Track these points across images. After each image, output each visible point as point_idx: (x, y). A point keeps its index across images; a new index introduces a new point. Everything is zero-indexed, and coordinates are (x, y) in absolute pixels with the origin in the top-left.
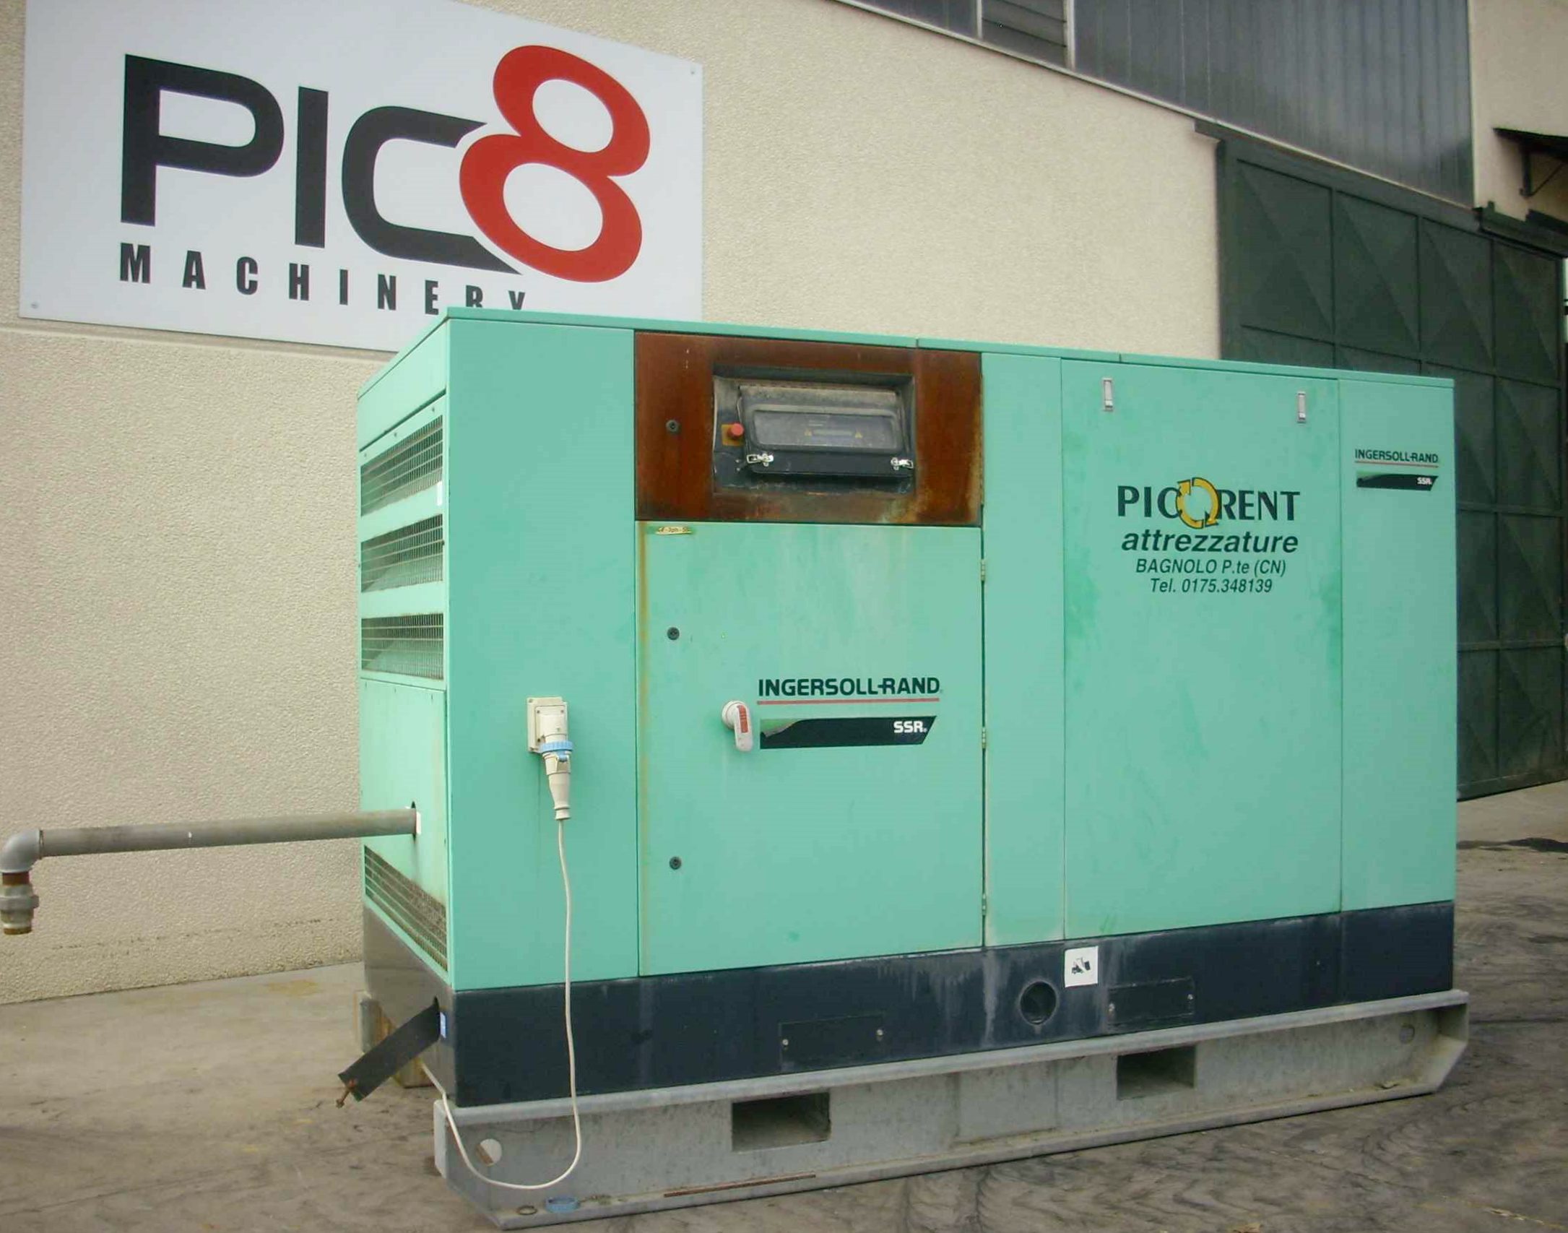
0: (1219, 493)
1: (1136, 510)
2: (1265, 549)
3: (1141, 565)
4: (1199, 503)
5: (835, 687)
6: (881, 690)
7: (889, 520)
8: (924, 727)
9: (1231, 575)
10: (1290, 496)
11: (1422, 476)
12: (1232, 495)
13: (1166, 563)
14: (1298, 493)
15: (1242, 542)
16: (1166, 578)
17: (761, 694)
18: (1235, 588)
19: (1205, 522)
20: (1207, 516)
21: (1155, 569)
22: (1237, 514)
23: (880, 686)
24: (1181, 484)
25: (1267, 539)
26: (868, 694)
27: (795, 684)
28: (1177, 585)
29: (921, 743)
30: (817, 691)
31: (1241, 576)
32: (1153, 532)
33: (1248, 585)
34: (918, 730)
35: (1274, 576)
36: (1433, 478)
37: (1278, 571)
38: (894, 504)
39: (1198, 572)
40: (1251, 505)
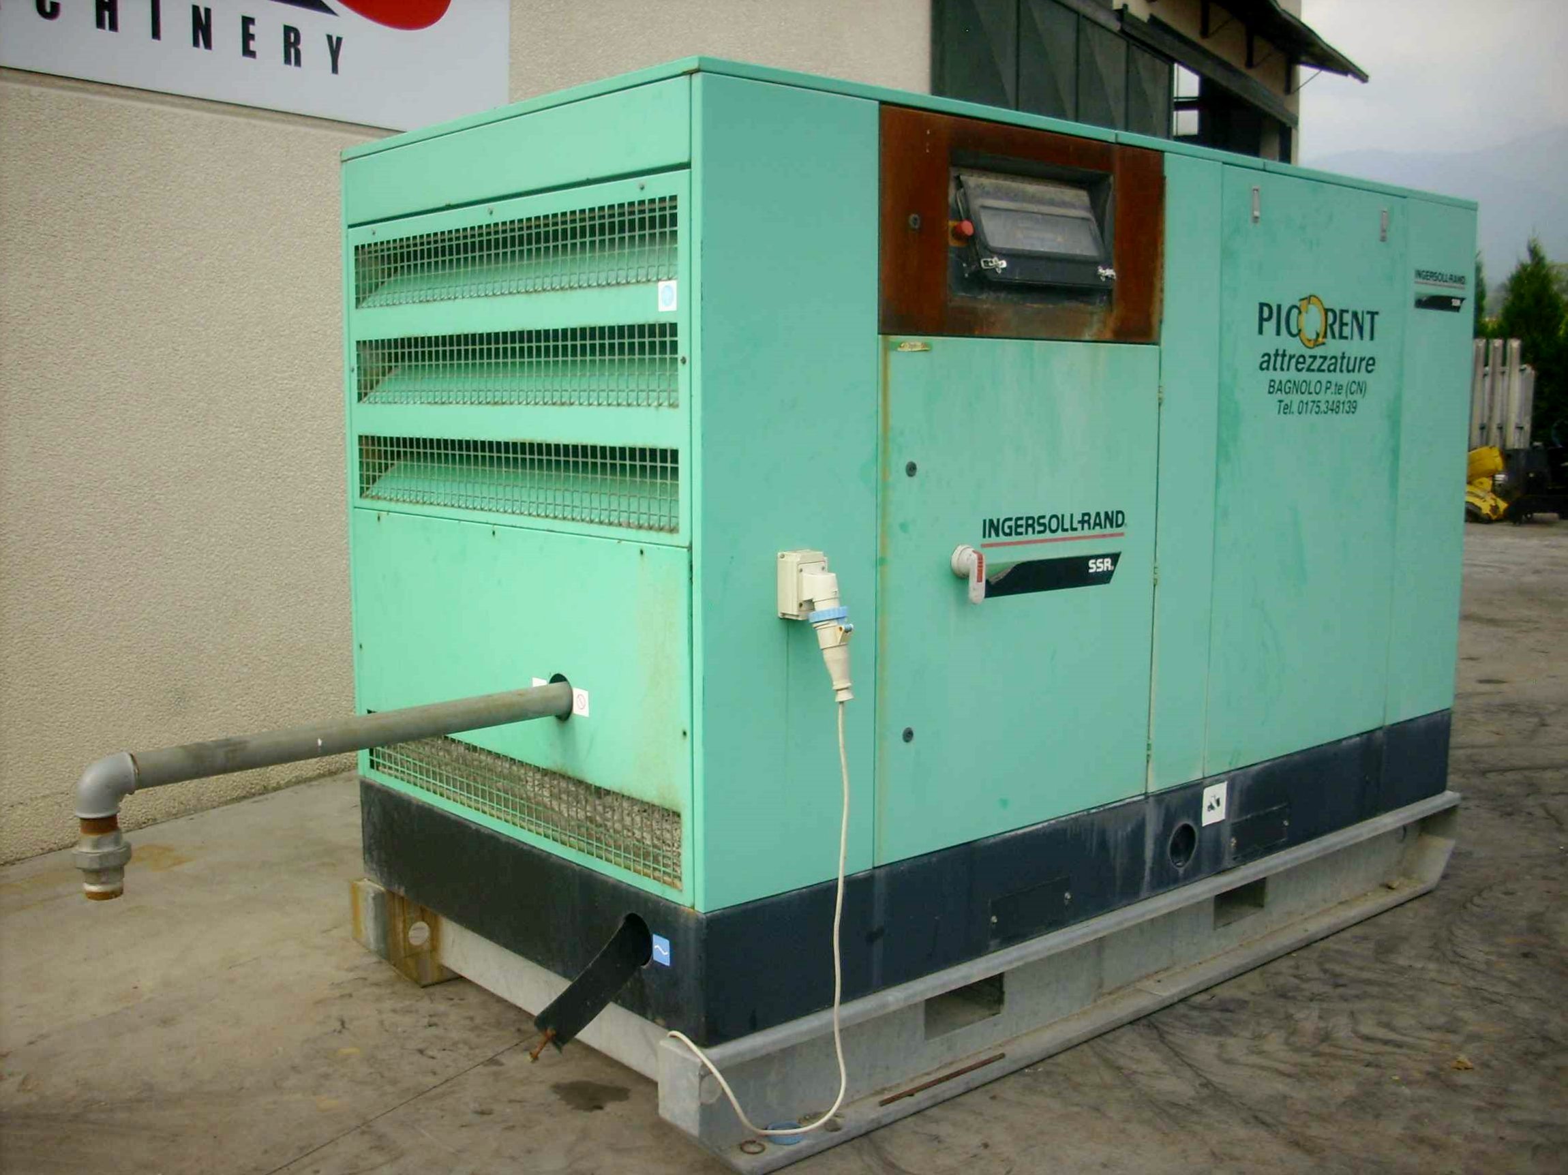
0: (1326, 311)
1: (1270, 326)
2: (1353, 370)
3: (1273, 388)
4: (1312, 321)
5: (1044, 524)
6: (1079, 526)
7: (1092, 336)
8: (1112, 565)
9: (1330, 396)
10: (1373, 314)
11: (1455, 298)
12: (1333, 311)
13: (1289, 385)
14: (1377, 313)
15: (1339, 361)
16: (1287, 399)
17: (984, 536)
18: (1332, 410)
19: (1316, 344)
20: (1318, 335)
21: (1281, 390)
22: (1337, 335)
23: (1079, 522)
24: (1302, 302)
25: (1356, 358)
26: (1070, 532)
27: (1012, 523)
28: (1295, 408)
29: (1108, 582)
30: (1030, 530)
31: (1338, 397)
32: (1281, 352)
33: (1341, 406)
34: (1107, 567)
35: (1357, 397)
36: (1461, 300)
37: (1361, 390)
38: (1095, 318)
39: (1309, 393)
40: (1347, 324)
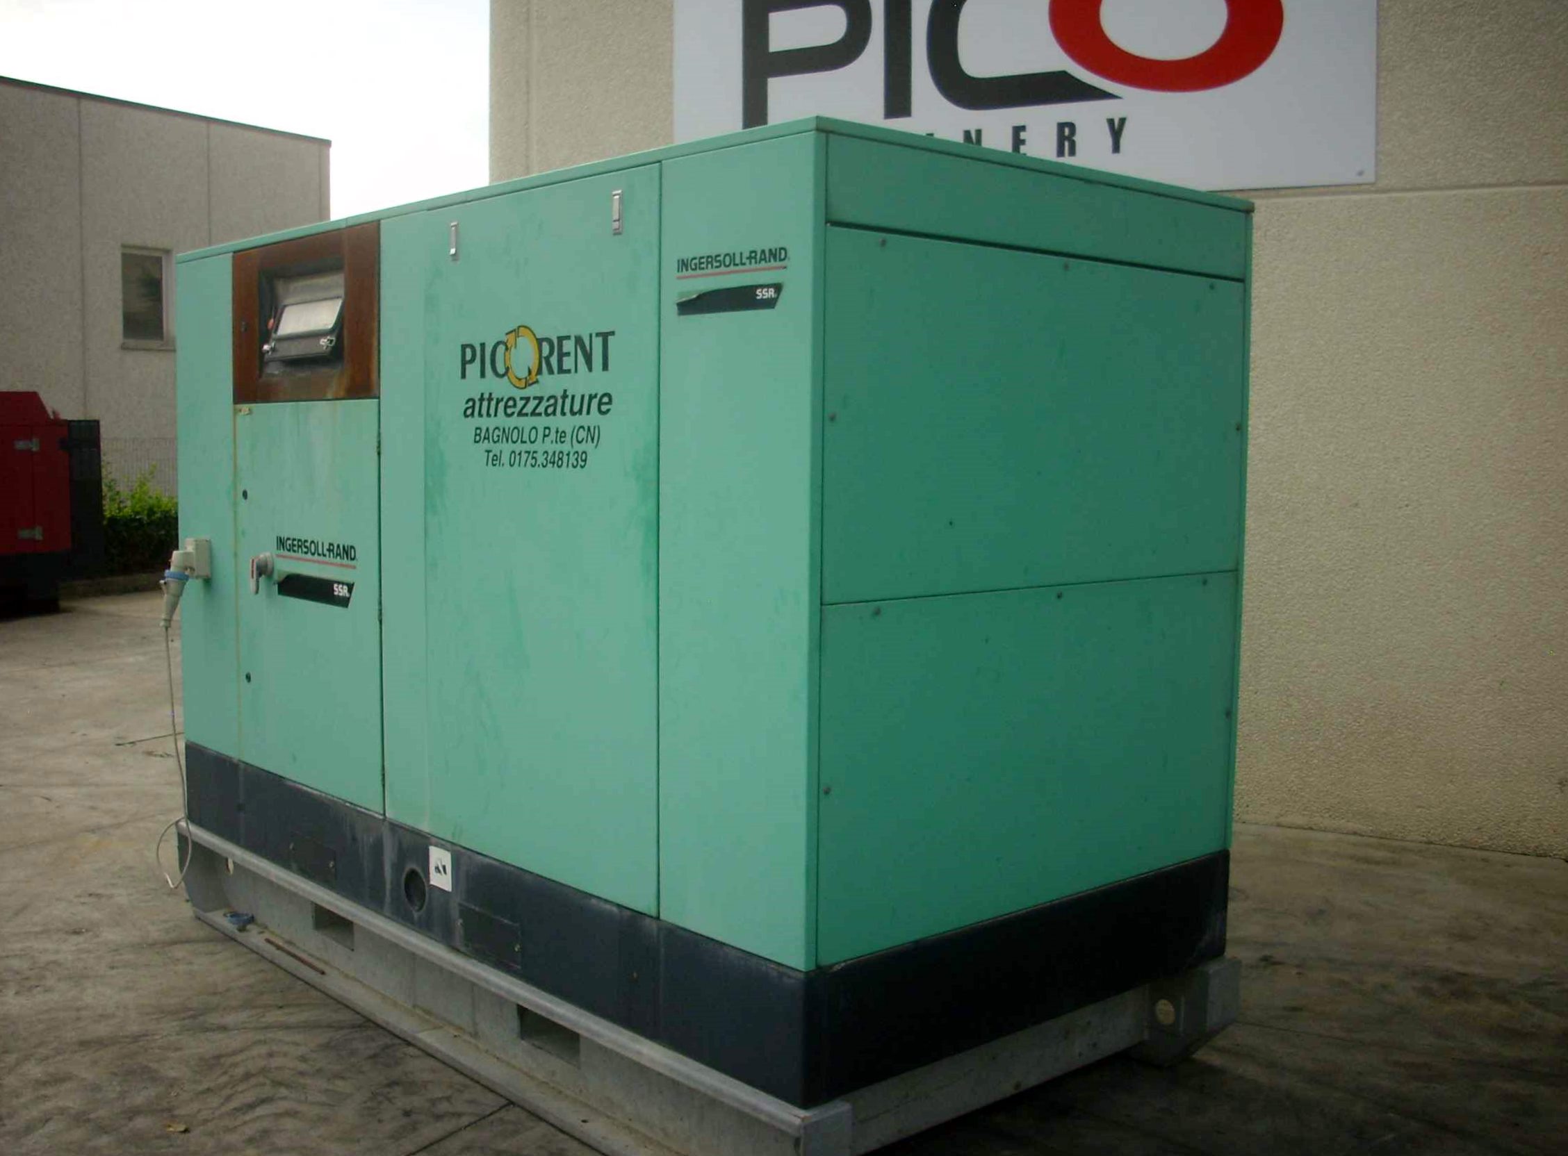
0: (540, 342)
1: (474, 369)
2: (580, 412)
3: (480, 436)
4: (524, 356)
5: (307, 547)
7: (332, 395)
8: (348, 591)
9: (551, 446)
10: (605, 336)
11: (762, 286)
12: (550, 342)
13: (497, 432)
14: (613, 333)
15: (560, 401)
16: (497, 449)
17: (278, 549)
18: (554, 463)
19: (528, 384)
20: (530, 372)
21: (488, 438)
22: (556, 370)
23: (327, 551)
24: (508, 336)
25: (583, 397)
26: (323, 557)
27: (291, 542)
28: (505, 459)
29: (347, 605)
30: (300, 549)
31: (558, 447)
32: (486, 396)
33: (565, 459)
34: (345, 593)
35: (588, 447)
36: (778, 288)
37: (593, 439)
38: (334, 379)
39: (522, 442)
40: (568, 354)
